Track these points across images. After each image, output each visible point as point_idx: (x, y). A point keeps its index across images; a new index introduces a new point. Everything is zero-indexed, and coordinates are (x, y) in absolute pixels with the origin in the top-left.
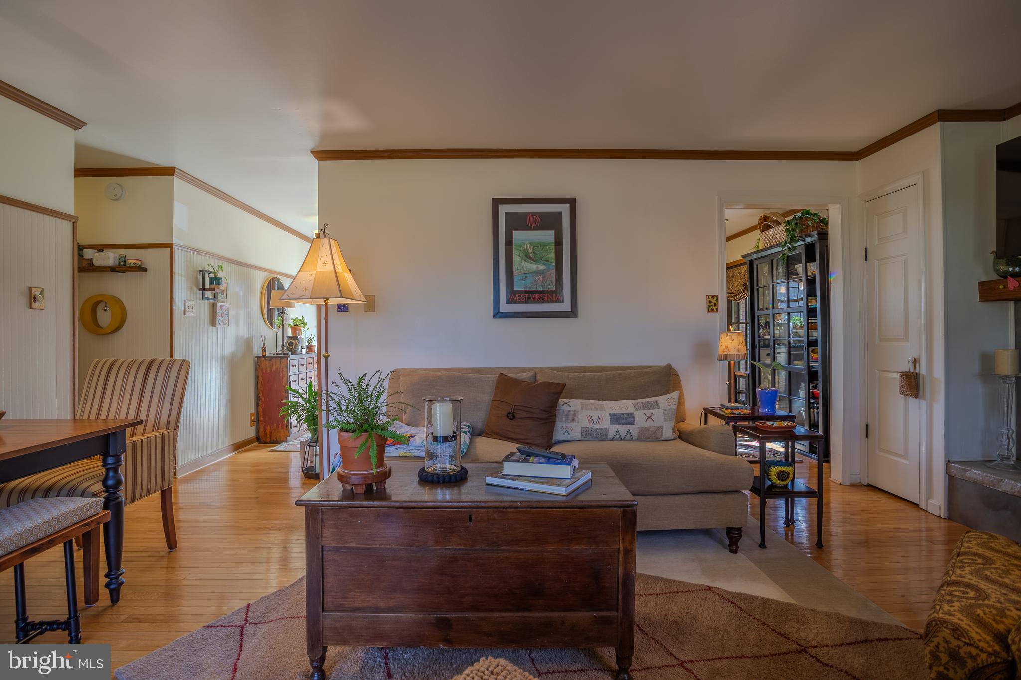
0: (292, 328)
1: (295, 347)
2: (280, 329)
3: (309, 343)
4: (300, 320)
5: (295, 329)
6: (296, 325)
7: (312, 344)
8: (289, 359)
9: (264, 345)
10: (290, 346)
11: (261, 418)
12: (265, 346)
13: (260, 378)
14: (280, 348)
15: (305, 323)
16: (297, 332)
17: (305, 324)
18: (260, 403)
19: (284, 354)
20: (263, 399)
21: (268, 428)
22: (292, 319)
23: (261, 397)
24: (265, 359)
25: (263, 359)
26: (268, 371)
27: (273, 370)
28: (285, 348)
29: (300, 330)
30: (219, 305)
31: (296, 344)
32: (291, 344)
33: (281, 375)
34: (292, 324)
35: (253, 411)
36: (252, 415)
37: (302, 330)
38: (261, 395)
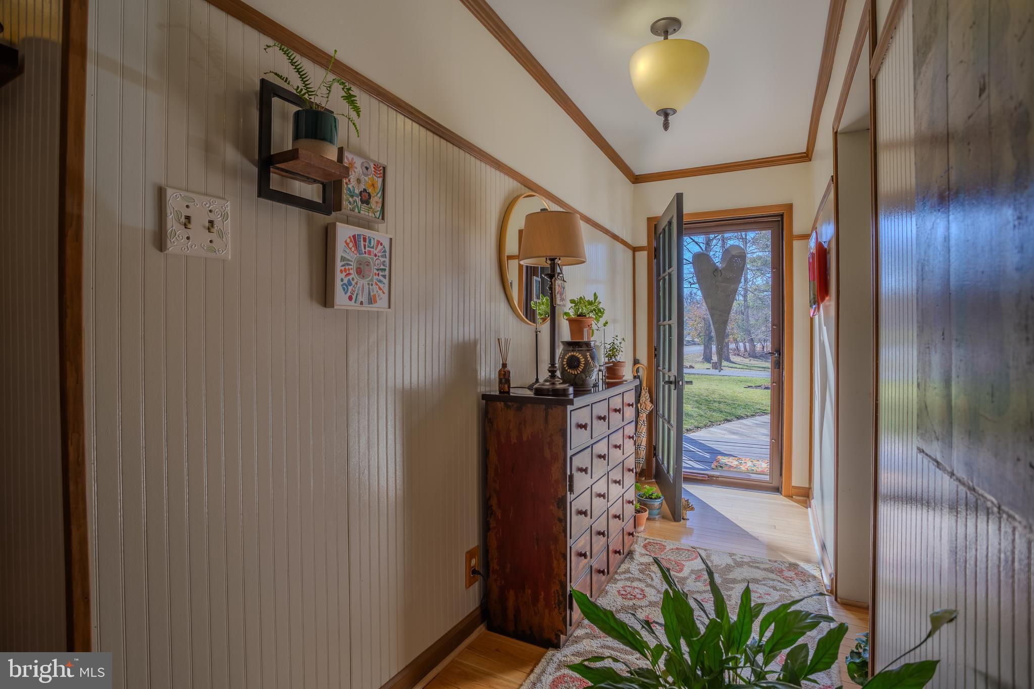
0: (571, 321)
1: (583, 371)
2: (548, 324)
3: (610, 357)
4: (590, 303)
5: (578, 323)
6: (581, 315)
7: (618, 358)
8: (569, 408)
9: (504, 365)
10: (570, 368)
11: (494, 565)
12: (509, 368)
13: (493, 456)
14: (544, 375)
15: (599, 310)
16: (585, 330)
17: (599, 312)
18: (493, 524)
19: (556, 392)
20: (499, 514)
21: (511, 595)
22: (572, 301)
23: (495, 508)
24: (508, 407)
25: (500, 405)
26: (514, 440)
27: (525, 439)
28: (558, 374)
29: (590, 326)
30: (344, 233)
31: (587, 363)
32: (573, 363)
33: (547, 454)
34: (572, 313)
35: (473, 540)
36: (470, 555)
37: (594, 327)
38: (494, 502)
